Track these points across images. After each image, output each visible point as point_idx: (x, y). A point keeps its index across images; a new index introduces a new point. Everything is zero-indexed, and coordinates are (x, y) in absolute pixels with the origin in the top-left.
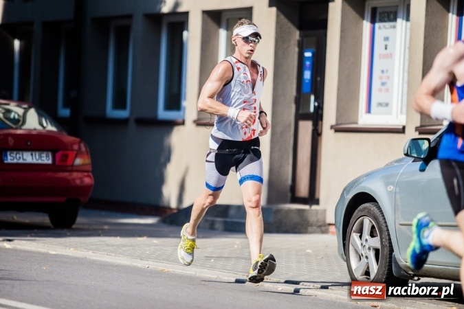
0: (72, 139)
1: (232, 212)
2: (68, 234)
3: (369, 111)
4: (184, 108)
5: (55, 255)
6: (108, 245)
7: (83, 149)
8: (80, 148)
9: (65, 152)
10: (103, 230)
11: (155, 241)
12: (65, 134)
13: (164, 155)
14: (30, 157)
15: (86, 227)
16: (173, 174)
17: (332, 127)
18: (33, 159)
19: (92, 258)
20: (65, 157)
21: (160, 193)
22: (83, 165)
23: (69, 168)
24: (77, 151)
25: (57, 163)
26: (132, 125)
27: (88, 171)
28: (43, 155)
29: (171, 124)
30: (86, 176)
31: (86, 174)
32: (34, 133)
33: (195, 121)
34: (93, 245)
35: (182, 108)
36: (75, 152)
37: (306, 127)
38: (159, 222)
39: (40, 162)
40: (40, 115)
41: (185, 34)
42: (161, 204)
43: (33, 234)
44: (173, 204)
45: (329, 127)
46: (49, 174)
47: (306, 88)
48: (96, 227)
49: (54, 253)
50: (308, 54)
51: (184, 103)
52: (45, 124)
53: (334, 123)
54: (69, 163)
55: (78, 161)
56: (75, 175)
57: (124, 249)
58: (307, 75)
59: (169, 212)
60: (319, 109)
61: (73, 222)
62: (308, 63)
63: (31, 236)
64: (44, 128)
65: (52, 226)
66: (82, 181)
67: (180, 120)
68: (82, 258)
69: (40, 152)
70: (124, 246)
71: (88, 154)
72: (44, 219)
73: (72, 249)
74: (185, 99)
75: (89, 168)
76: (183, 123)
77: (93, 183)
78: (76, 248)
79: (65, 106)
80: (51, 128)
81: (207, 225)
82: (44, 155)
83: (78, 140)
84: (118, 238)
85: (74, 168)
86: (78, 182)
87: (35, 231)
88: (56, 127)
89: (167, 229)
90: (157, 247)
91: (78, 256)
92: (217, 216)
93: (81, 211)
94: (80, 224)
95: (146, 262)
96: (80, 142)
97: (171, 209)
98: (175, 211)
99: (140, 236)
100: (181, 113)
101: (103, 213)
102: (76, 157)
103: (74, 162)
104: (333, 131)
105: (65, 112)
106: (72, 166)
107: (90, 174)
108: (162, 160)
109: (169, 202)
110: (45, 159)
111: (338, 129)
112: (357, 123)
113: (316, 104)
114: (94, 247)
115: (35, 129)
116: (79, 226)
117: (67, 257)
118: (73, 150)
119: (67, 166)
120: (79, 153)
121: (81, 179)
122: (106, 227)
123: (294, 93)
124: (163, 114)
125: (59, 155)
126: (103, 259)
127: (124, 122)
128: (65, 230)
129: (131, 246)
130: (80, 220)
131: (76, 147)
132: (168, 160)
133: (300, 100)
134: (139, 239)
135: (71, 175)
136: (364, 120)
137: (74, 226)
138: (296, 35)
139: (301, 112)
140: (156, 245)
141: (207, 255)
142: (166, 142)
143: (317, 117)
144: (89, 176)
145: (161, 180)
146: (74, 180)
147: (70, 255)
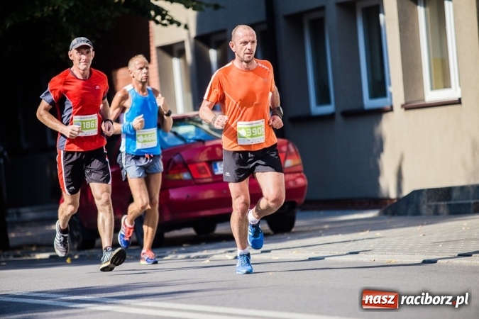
0: (280, 141)
1: (455, 194)
2: (289, 238)
4: (391, 94)
6: (330, 244)
7: (292, 150)
8: (288, 149)
10: (323, 229)
11: (378, 233)
13: (377, 146)
16: (388, 164)
21: (377, 185)
22: (293, 166)
24: (286, 152)
26: (339, 119)
27: (300, 172)
29: (379, 112)
30: (298, 177)
31: (298, 175)
33: (403, 106)
35: (388, 94)
36: (284, 154)
38: (380, 214)
41: (382, 17)
42: (380, 196)
44: (393, 195)
48: (316, 228)
51: (390, 89)
55: (289, 163)
56: (288, 177)
57: (347, 245)
59: (389, 202)
61: (292, 225)
65: (272, 233)
66: (296, 183)
67: (388, 107)
71: (297, 154)
73: (295, 252)
74: (390, 84)
75: (301, 168)
76: (391, 109)
77: (307, 183)
81: (431, 211)
83: (286, 141)
84: (340, 235)
85: (286, 171)
86: (291, 184)
89: (388, 220)
90: (381, 239)
91: (301, 258)
92: (440, 200)
93: (299, 214)
94: (299, 227)
95: (372, 256)
96: (287, 144)
97: (389, 199)
98: (395, 201)
99: (362, 230)
100: (388, 99)
101: (322, 213)
102: (285, 159)
103: (284, 164)
107: (302, 174)
108: (375, 150)
109: (388, 193)
114: (316, 247)
118: (282, 152)
120: (288, 154)
121: (294, 180)
122: (326, 226)
124: (369, 103)
127: (329, 117)
128: (285, 234)
130: (299, 223)
131: (284, 149)
132: (381, 150)
134: (362, 234)
137: (293, 230)
140: (379, 237)
142: (377, 131)
144: (302, 177)
145: (376, 172)
146: (287, 182)
147: (293, 258)
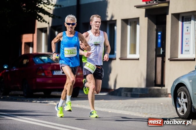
1: (134, 90)
2: (76, 99)
3: (182, 53)
4: (116, 54)
8: (79, 69)
11: (106, 101)
13: (109, 70)
15: (82, 97)
16: (112, 77)
17: (169, 59)
19: (85, 108)
21: (108, 84)
22: (80, 75)
31: (81, 78)
33: (119, 58)
37: (159, 59)
38: (108, 94)
41: (115, 27)
42: (108, 88)
44: (113, 88)
45: (168, 59)
47: (159, 46)
50: (159, 34)
51: (116, 52)
53: (169, 57)
56: (78, 78)
58: (159, 41)
59: (111, 91)
60: (164, 53)
61: (77, 95)
62: (159, 37)
67: (114, 58)
68: (81, 108)
71: (82, 71)
73: (78, 105)
74: (116, 50)
76: (115, 59)
78: (79, 104)
81: (125, 95)
89: (110, 97)
90: (107, 104)
91: (80, 107)
92: (128, 92)
93: (80, 91)
95: (104, 109)
97: (111, 89)
98: (113, 90)
99: (101, 99)
100: (115, 56)
102: (78, 72)
104: (169, 61)
106: (77, 75)
108: (108, 72)
109: (111, 87)
111: (171, 60)
112: (178, 57)
113: (163, 51)
114: (85, 104)
116: (80, 97)
117: (76, 108)
121: (80, 80)
123: (155, 47)
129: (98, 103)
132: (110, 72)
133: (157, 50)
134: (101, 101)
136: (180, 56)
137: (78, 97)
138: (155, 27)
139: (157, 54)
141: (125, 106)
142: (109, 66)
143: (163, 56)
145: (108, 79)
147: (77, 107)
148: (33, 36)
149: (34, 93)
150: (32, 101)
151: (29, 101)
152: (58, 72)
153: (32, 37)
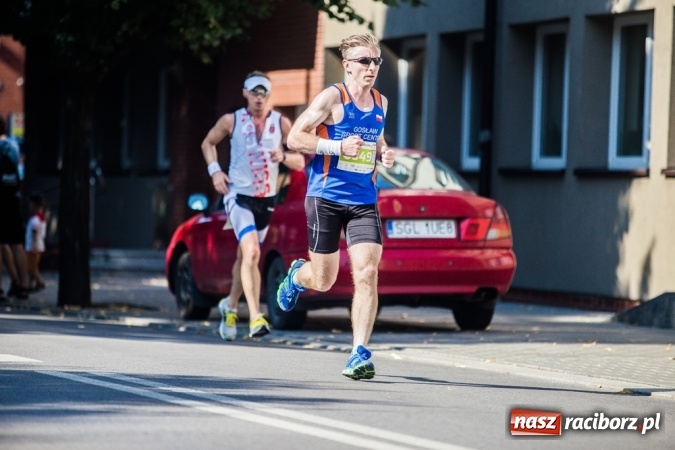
0: (484, 201)
2: (482, 339)
4: (649, 152)
5: (464, 369)
6: (539, 355)
7: (500, 215)
8: (495, 214)
9: (475, 221)
10: (531, 333)
11: (609, 348)
12: (473, 194)
13: (620, 223)
14: (425, 228)
15: (506, 328)
16: (632, 250)
18: (428, 231)
19: (518, 374)
20: (474, 228)
21: (613, 278)
22: (499, 239)
23: (481, 244)
24: (491, 218)
25: (463, 236)
26: (570, 178)
27: (507, 248)
28: (442, 225)
29: (628, 177)
30: (505, 255)
31: (505, 251)
32: (430, 193)
33: (663, 172)
34: (517, 355)
35: (645, 152)
36: (489, 221)
38: (613, 319)
39: (439, 235)
40: (437, 167)
41: (649, 42)
42: (616, 294)
43: (431, 340)
44: (634, 294)
46: (452, 253)
48: (521, 329)
49: (463, 366)
51: (648, 145)
52: (444, 181)
54: (480, 236)
55: (493, 234)
56: (489, 253)
57: (563, 360)
59: (627, 307)
61: (487, 321)
63: (429, 342)
64: (443, 185)
65: (458, 328)
66: (499, 262)
67: (642, 170)
68: (503, 375)
69: (438, 222)
70: (563, 356)
71: (506, 223)
72: (446, 317)
73: (488, 361)
74: (648, 138)
75: (509, 243)
76: (647, 174)
77: (515, 264)
78: (494, 359)
79: (473, 153)
80: (452, 185)
82: (444, 224)
83: (492, 202)
84: (555, 344)
85: (488, 244)
86: (493, 264)
87: (435, 334)
88: (461, 184)
89: (625, 331)
90: (613, 358)
91: (497, 370)
93: (498, 306)
94: (498, 324)
95: (597, 380)
96: (495, 207)
97: (631, 302)
98: (637, 304)
99: (587, 341)
100: (644, 159)
101: (530, 308)
102: (489, 227)
103: (487, 234)
105: (472, 163)
106: (485, 240)
107: (511, 251)
108: (616, 229)
109: (628, 290)
110: (445, 230)
114: (519, 357)
115: (431, 189)
116: (497, 328)
117: (482, 373)
118: (485, 217)
119: (477, 241)
120: (493, 222)
121: (498, 259)
122: (536, 329)
124: (615, 161)
125: (465, 224)
126: (533, 376)
127: (558, 175)
128: (477, 333)
129: (574, 356)
130: (498, 319)
131: (489, 213)
132: (625, 228)
134: (585, 345)
135: (482, 253)
137: (489, 328)
140: (610, 355)
142: (622, 202)
144: (510, 255)
145: (614, 259)
146: (487, 260)
147: (486, 369)
148: (308, 78)
149: (312, 313)
150: (302, 344)
151: (289, 343)
152: (408, 227)
153: (303, 82)
